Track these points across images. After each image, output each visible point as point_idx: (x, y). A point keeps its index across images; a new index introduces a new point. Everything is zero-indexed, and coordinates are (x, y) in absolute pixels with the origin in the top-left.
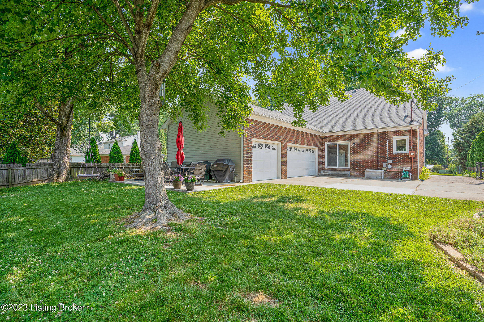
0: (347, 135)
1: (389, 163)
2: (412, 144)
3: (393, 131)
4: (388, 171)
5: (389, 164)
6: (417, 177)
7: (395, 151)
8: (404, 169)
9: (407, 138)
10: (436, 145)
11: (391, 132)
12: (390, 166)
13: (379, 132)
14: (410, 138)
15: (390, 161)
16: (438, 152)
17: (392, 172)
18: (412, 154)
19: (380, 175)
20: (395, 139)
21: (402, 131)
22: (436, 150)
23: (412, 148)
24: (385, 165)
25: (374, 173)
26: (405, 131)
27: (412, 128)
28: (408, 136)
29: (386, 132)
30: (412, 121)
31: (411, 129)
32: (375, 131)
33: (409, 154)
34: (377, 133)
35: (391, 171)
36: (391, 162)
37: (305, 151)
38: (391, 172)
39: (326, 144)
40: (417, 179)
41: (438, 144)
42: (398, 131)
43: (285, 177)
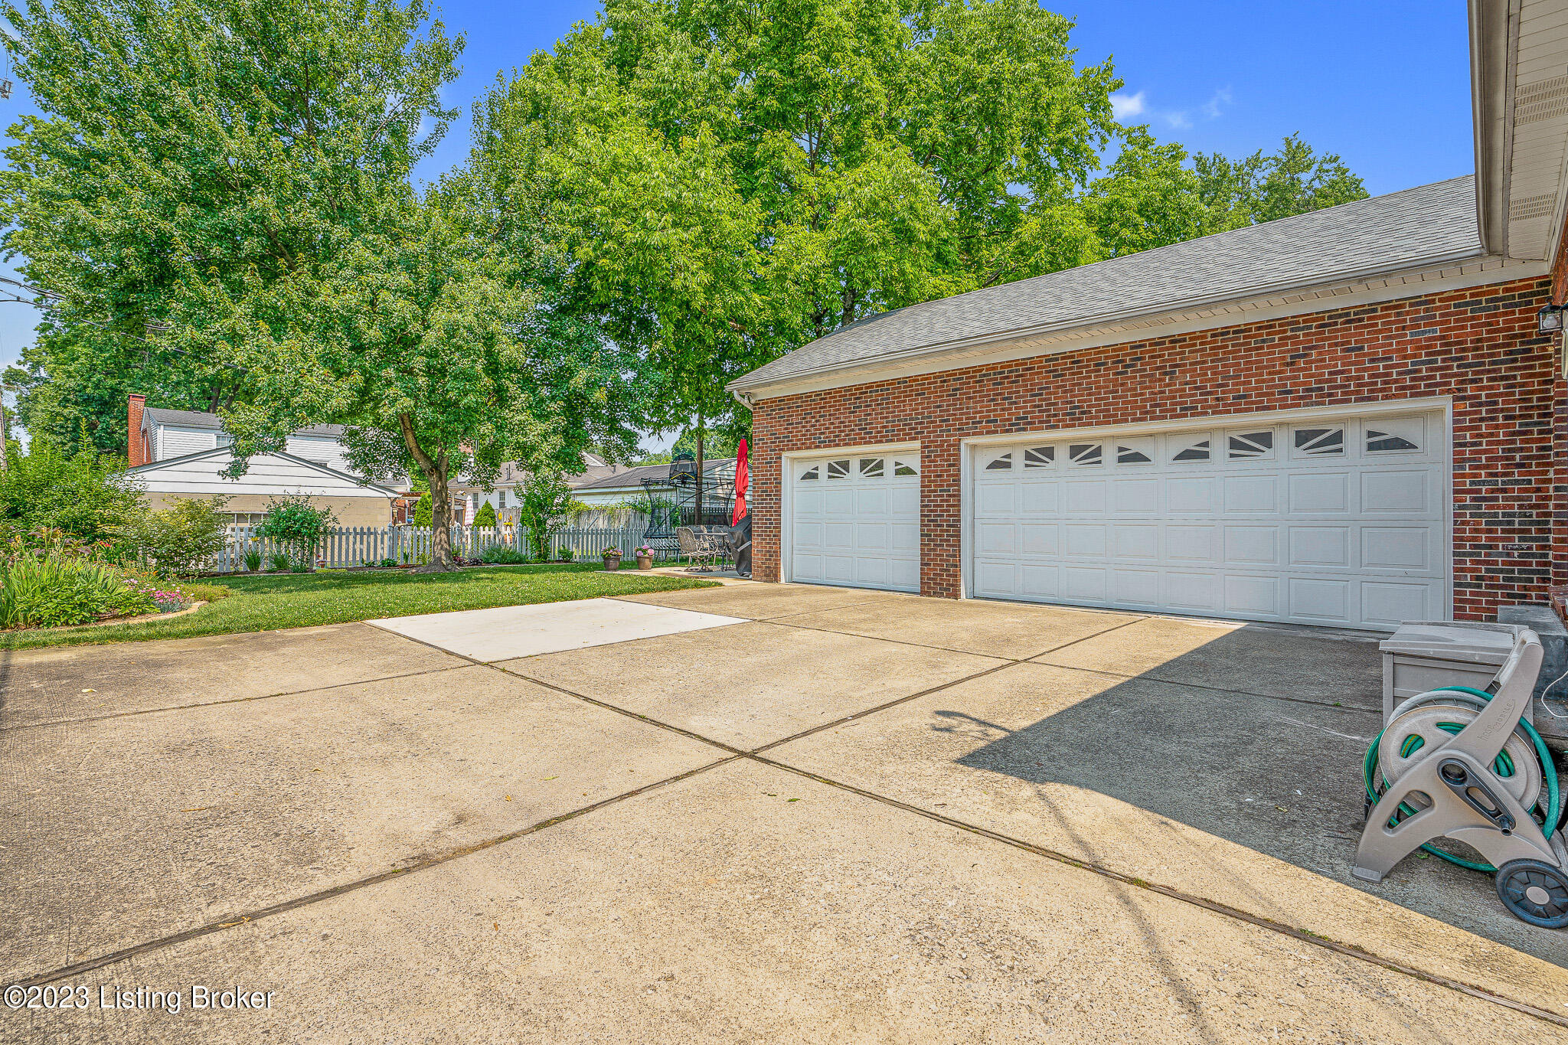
37: (1220, 450)
43: (945, 589)
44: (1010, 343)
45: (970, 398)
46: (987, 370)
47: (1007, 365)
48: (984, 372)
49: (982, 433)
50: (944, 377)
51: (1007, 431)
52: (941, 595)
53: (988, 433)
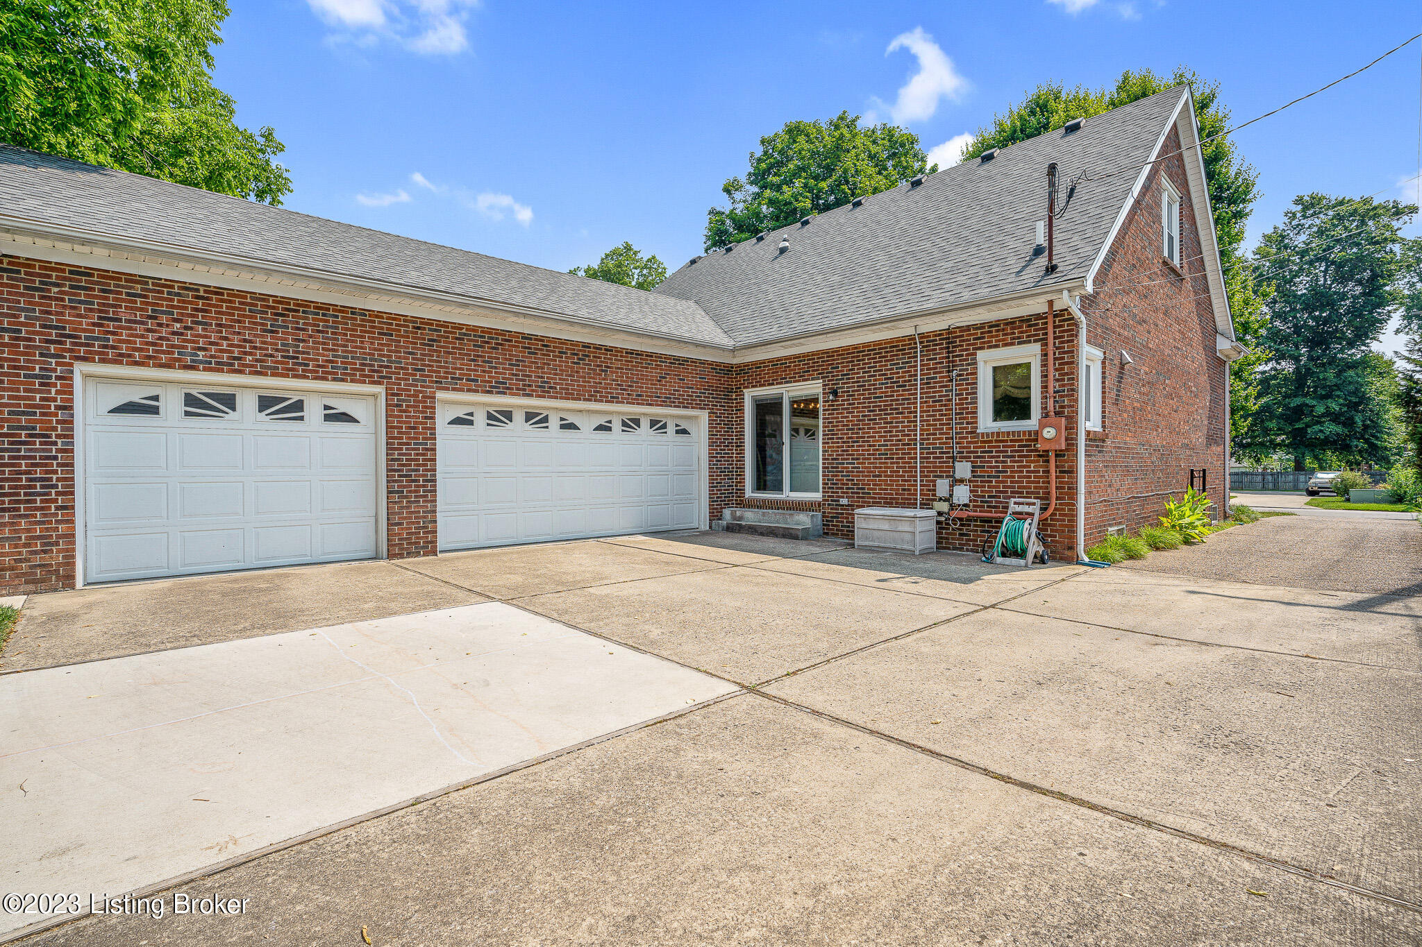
0: (813, 354)
1: (958, 476)
2: (1051, 385)
3: (975, 327)
4: (955, 514)
5: (961, 481)
6: (1072, 547)
7: (986, 422)
8: (1013, 508)
9: (1029, 354)
10: (1357, 404)
11: (968, 328)
12: (962, 494)
13: (922, 336)
14: (1045, 355)
15: (963, 469)
16: (1366, 427)
17: (969, 519)
18: (1049, 433)
19: (908, 537)
20: (987, 361)
21: (1011, 323)
22: (1358, 419)
23: (1051, 403)
24: (942, 487)
25: (885, 526)
26: (1023, 320)
27: (1051, 303)
28: (1036, 348)
29: (949, 331)
30: (1051, 269)
31: (1044, 308)
32: (905, 330)
33: (1035, 436)
34: (911, 338)
35: (964, 515)
36: (968, 475)
37: (617, 425)
38: (965, 522)
39: (749, 395)
40: (1074, 560)
41: (1364, 399)
42: (995, 325)
43: (423, 548)
44: (487, 312)
45: (449, 353)
46: (467, 330)
47: (489, 331)
48: (464, 331)
49: (461, 390)
50: (420, 324)
51: (488, 392)
52: (418, 554)
53: (469, 390)
